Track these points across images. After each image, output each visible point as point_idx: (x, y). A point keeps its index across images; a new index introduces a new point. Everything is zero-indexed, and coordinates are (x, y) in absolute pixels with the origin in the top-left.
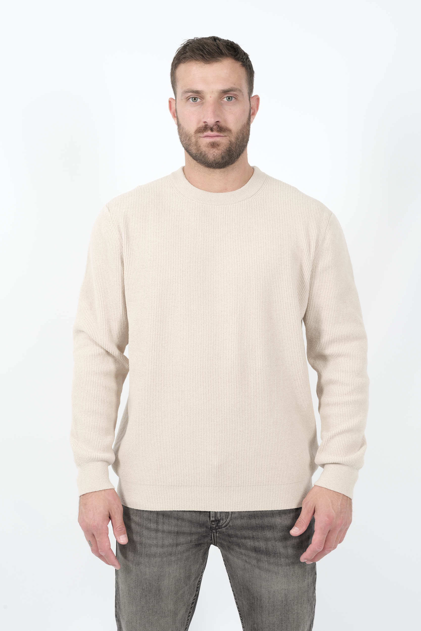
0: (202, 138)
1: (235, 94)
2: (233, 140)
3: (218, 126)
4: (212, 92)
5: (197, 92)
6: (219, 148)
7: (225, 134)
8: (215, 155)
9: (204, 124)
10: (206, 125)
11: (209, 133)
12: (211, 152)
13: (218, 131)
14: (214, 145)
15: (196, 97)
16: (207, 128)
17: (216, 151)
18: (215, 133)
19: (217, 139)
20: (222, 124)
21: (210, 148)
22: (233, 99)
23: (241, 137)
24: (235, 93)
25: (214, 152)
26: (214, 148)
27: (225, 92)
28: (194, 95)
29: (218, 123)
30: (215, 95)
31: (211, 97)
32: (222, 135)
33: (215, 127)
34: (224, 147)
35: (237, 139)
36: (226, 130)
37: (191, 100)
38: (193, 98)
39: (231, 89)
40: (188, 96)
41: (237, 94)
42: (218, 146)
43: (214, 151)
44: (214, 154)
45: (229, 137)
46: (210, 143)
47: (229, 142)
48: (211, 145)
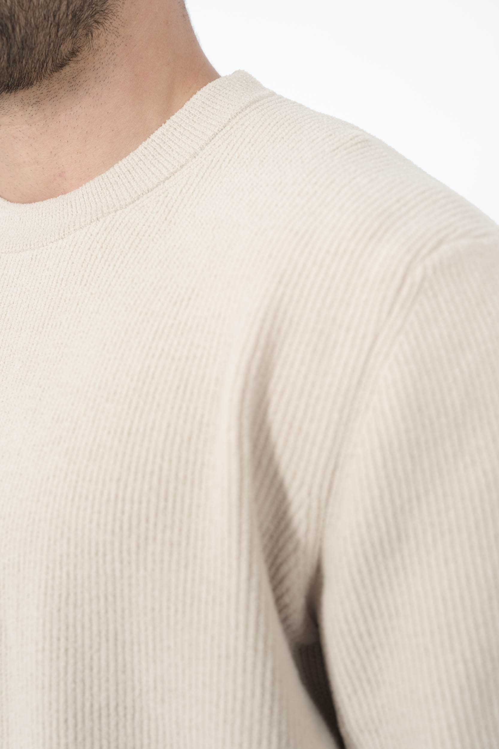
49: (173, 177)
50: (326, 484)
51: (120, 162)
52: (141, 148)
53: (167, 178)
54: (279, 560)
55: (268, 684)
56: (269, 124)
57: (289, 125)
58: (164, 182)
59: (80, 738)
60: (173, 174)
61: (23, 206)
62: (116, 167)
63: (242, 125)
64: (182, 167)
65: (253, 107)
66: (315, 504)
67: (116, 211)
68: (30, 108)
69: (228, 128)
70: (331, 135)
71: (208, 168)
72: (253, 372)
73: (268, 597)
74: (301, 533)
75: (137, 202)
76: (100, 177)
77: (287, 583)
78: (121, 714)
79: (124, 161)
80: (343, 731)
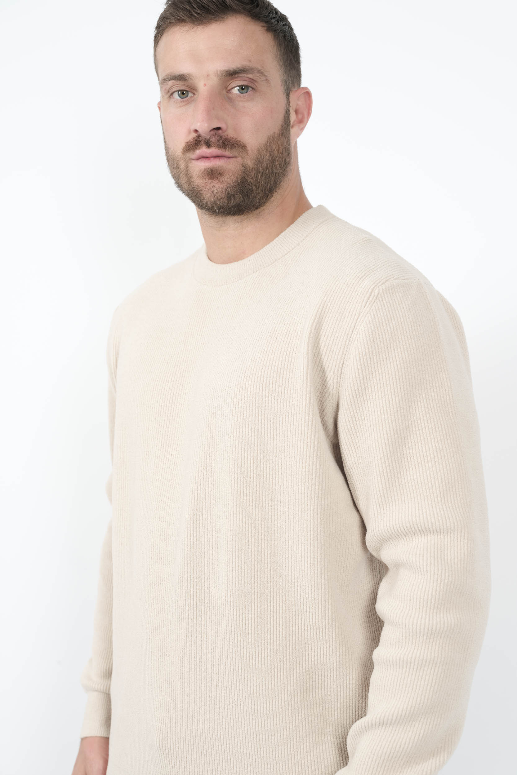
0: (193, 161)
1: (252, 77)
2: (250, 163)
3: (221, 137)
4: (208, 76)
5: (182, 78)
6: (222, 179)
7: (235, 153)
8: (216, 191)
9: (194, 135)
10: (199, 136)
11: (203, 150)
12: (208, 187)
13: (219, 147)
14: (213, 174)
15: (185, 90)
16: (200, 142)
17: (217, 186)
18: (213, 151)
19: (217, 163)
20: (230, 133)
21: (207, 179)
22: (250, 89)
23: (267, 157)
24: (250, 76)
25: (214, 186)
26: (213, 179)
27: (232, 74)
28: (179, 85)
29: (220, 132)
30: (214, 81)
31: (205, 85)
32: (227, 153)
33: (213, 139)
34: (232, 177)
35: (259, 161)
36: (235, 145)
37: (176, 95)
38: (178, 91)
39: (242, 69)
40: (168, 87)
41: (254, 78)
42: (219, 175)
43: (212, 184)
44: (213, 189)
45: (242, 158)
46: (205, 170)
47: (242, 169)
48: (208, 174)
49: (289, 254)
50: (340, 369)
51: (266, 246)
52: (275, 240)
53: (286, 254)
54: (324, 407)
55: (316, 443)
56: (330, 232)
57: (338, 232)
58: (285, 255)
59: (242, 471)
60: (289, 252)
61: (222, 265)
62: (264, 248)
63: (319, 231)
64: (293, 249)
65: (324, 223)
66: (336, 378)
67: (264, 268)
68: (237, 224)
69: (313, 232)
70: (354, 237)
71: (303, 250)
72: (314, 327)
73: (319, 420)
74: (331, 390)
75: (273, 264)
76: (257, 253)
77: (326, 411)
78: (259, 462)
79: (268, 246)
80: (346, 472)
